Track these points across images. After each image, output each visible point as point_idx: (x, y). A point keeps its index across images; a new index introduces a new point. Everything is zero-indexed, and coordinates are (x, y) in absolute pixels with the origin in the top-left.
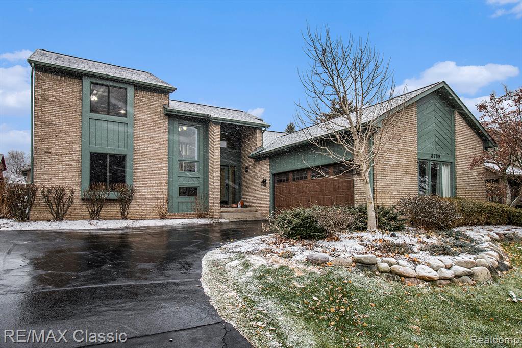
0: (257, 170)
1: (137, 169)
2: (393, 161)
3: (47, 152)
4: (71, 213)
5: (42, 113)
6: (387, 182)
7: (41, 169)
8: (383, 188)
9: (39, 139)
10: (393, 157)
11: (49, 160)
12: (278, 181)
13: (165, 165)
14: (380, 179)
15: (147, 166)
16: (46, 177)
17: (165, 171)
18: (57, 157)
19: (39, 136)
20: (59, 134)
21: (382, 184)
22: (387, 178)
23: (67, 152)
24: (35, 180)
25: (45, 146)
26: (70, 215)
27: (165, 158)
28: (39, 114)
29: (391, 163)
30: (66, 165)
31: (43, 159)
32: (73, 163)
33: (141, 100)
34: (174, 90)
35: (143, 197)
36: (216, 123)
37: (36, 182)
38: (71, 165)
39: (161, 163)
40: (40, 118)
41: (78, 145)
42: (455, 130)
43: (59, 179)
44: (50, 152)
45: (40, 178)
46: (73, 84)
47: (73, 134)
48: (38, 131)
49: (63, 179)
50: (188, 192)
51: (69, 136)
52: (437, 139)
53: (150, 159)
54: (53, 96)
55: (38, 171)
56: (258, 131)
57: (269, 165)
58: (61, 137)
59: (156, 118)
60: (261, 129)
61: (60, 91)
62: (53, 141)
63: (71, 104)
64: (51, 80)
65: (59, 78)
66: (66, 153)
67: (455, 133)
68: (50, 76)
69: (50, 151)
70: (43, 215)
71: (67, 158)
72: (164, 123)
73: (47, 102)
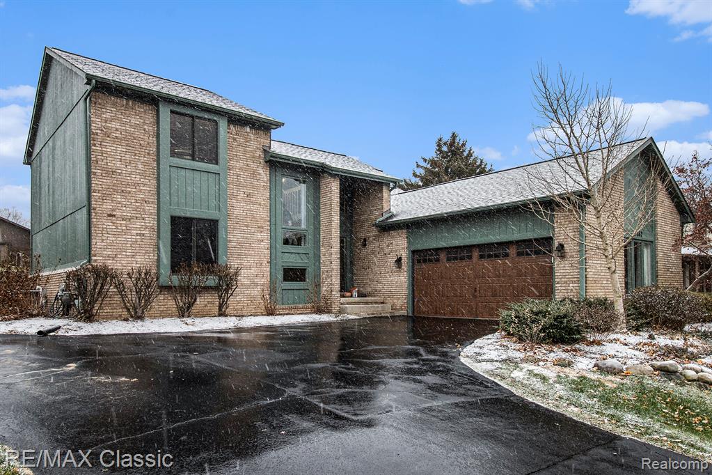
0: (384, 245)
3: (110, 215)
5: (102, 156)
6: (598, 268)
7: (102, 241)
9: (99, 195)
11: (114, 227)
12: (419, 261)
13: (266, 235)
14: (592, 265)
15: (243, 237)
16: (109, 253)
17: (266, 244)
18: (124, 222)
19: (99, 190)
20: (126, 187)
21: (594, 271)
22: (598, 262)
23: (137, 215)
24: (93, 258)
25: (108, 206)
27: (267, 225)
28: (98, 157)
30: (137, 234)
31: (104, 226)
32: (146, 232)
33: (234, 139)
34: (278, 125)
36: (334, 176)
37: (95, 261)
38: (143, 234)
39: (261, 232)
40: (99, 162)
41: (152, 205)
43: (127, 256)
44: (114, 216)
45: (101, 255)
46: (145, 112)
47: (145, 188)
48: (97, 182)
49: (133, 256)
50: (294, 275)
51: (141, 191)
53: (247, 226)
54: (117, 130)
55: (98, 244)
56: (384, 188)
57: (407, 238)
58: (130, 192)
59: (254, 166)
60: (388, 185)
61: (126, 123)
62: (118, 197)
63: (141, 142)
64: (114, 105)
65: (125, 102)
66: (137, 217)
68: (113, 98)
69: (115, 213)
70: (106, 311)
71: (138, 224)
72: (264, 174)
73: (108, 139)
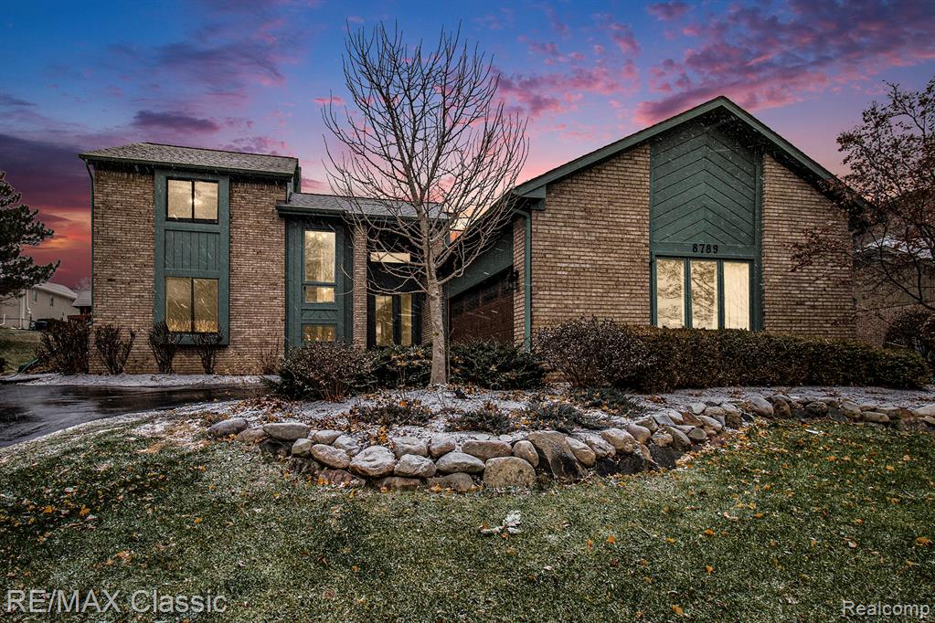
1: (237, 300)
2: (581, 261)
3: (110, 280)
4: (142, 364)
5: (103, 227)
6: (565, 302)
7: (103, 303)
8: (554, 314)
9: (100, 261)
10: (582, 254)
11: (114, 291)
13: (280, 292)
14: (548, 297)
15: (252, 296)
16: (109, 314)
17: (280, 301)
18: (124, 286)
19: (99, 258)
20: (126, 253)
21: (552, 306)
22: (564, 294)
23: (137, 279)
25: (108, 272)
26: (141, 367)
27: (281, 283)
28: (100, 229)
29: (578, 266)
30: (136, 297)
31: (105, 290)
32: (146, 294)
33: (242, 197)
35: (246, 341)
37: (96, 322)
38: (143, 296)
39: (274, 289)
41: (152, 269)
42: (762, 193)
43: (126, 317)
44: (114, 280)
45: (101, 316)
46: (144, 182)
47: (144, 253)
49: (132, 317)
51: (140, 256)
52: (710, 215)
53: (256, 284)
54: (118, 202)
58: (129, 258)
59: (266, 222)
61: (126, 195)
62: (119, 264)
63: (142, 211)
64: (116, 180)
65: (126, 175)
66: (136, 281)
67: (762, 200)
68: (114, 174)
69: (115, 278)
71: (137, 287)
72: (278, 230)
73: (110, 211)
